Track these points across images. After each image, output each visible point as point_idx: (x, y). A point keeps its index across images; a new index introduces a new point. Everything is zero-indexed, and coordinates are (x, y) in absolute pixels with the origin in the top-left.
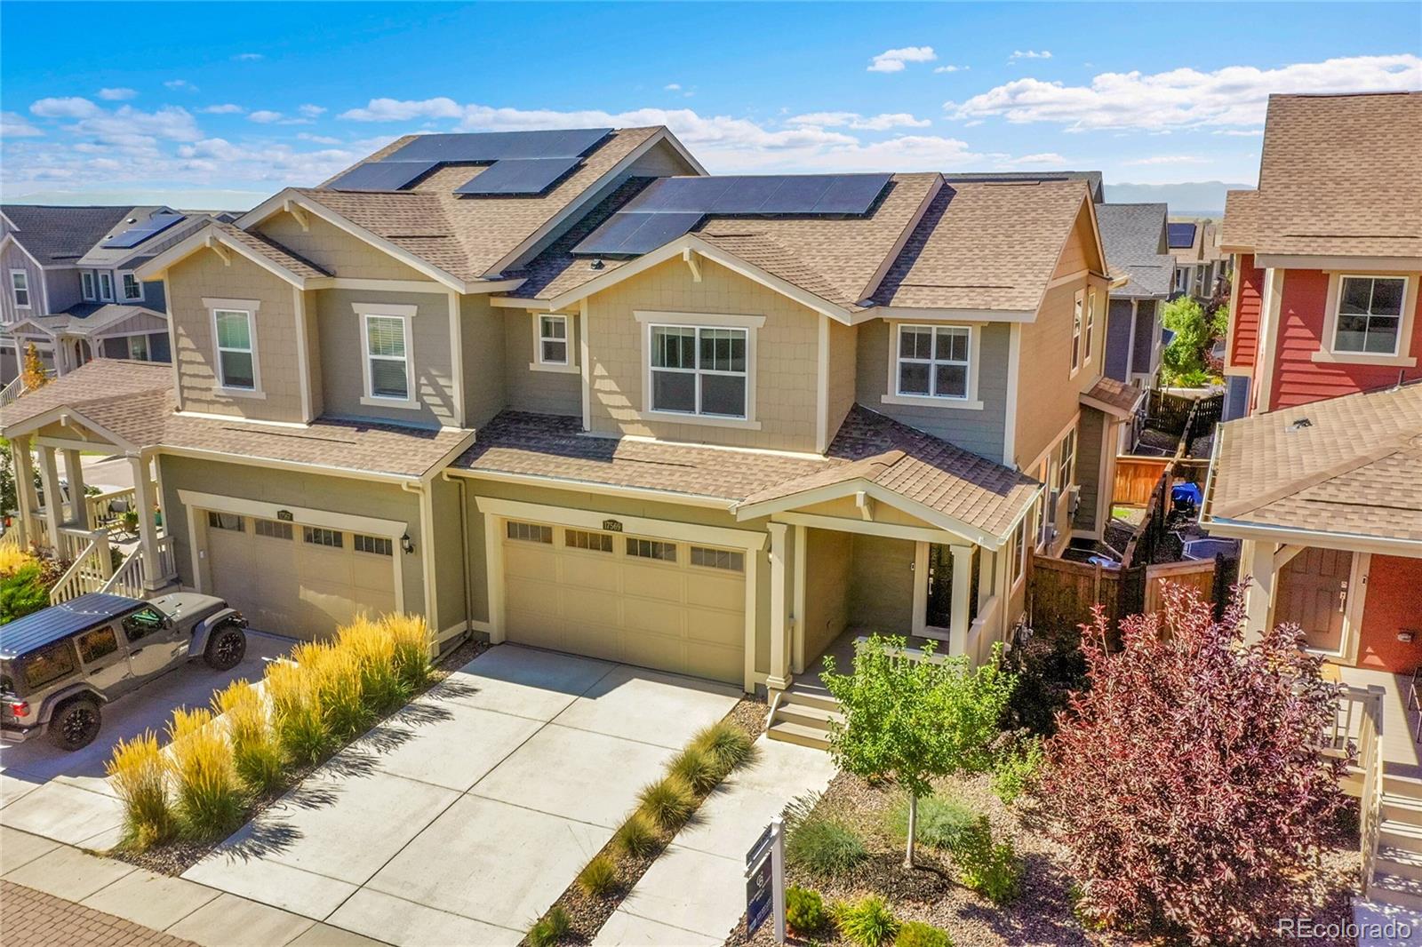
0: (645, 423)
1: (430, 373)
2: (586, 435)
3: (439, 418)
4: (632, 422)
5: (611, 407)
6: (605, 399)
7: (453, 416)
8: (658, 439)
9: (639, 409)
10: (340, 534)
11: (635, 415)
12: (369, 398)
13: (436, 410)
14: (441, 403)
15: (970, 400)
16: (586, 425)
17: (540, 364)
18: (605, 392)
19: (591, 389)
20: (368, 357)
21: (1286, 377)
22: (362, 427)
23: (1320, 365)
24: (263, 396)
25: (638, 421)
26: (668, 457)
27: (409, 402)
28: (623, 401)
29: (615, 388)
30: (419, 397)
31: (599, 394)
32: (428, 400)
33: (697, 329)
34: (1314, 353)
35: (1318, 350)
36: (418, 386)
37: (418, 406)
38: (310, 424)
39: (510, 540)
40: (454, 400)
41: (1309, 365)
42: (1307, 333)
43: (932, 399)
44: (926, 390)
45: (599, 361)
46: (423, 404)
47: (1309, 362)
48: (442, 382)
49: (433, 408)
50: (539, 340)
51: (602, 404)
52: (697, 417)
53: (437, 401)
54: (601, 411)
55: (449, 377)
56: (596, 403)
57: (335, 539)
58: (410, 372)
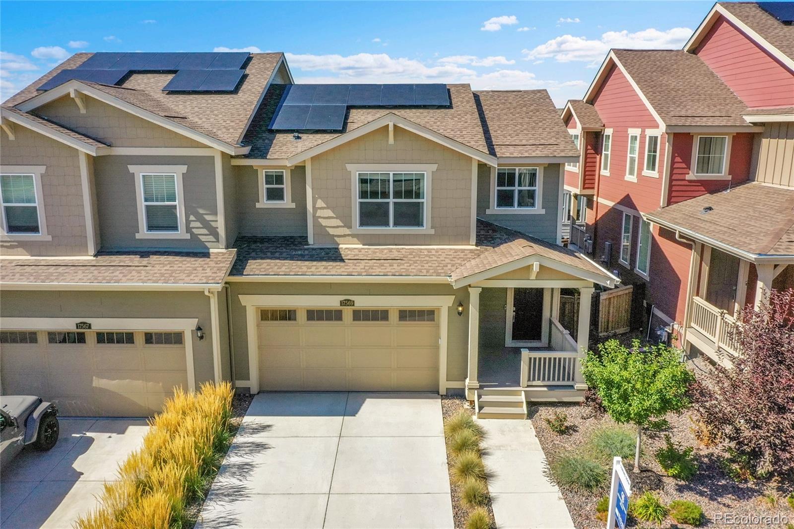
0: (353, 236)
1: (198, 213)
2: (311, 247)
3: (206, 243)
4: (345, 236)
5: (329, 227)
6: (324, 222)
7: (218, 241)
8: (364, 245)
9: (350, 227)
10: (132, 334)
11: (347, 231)
12: (144, 233)
13: (203, 238)
14: (207, 233)
15: (538, 209)
16: (311, 240)
17: (264, 203)
18: (324, 218)
19: (314, 216)
20: (142, 205)
21: (674, 188)
22: (144, 254)
23: (690, 181)
24: (49, 238)
25: (348, 235)
26: (378, 255)
27: (181, 234)
28: (338, 222)
29: (332, 214)
30: (189, 229)
31: (319, 220)
32: (195, 231)
33: (391, 174)
34: (687, 175)
35: (689, 174)
36: (188, 222)
37: (188, 236)
38: (95, 256)
39: (263, 322)
40: (219, 230)
41: (685, 182)
42: (684, 165)
43: (516, 210)
44: (512, 205)
45: (320, 198)
46: (192, 234)
47: (685, 180)
48: (208, 218)
49: (200, 237)
50: (263, 187)
51: (322, 225)
52: (391, 229)
53: (205, 231)
54: (321, 231)
55: (216, 214)
56: (317, 225)
57: (127, 338)
58: (180, 213)
